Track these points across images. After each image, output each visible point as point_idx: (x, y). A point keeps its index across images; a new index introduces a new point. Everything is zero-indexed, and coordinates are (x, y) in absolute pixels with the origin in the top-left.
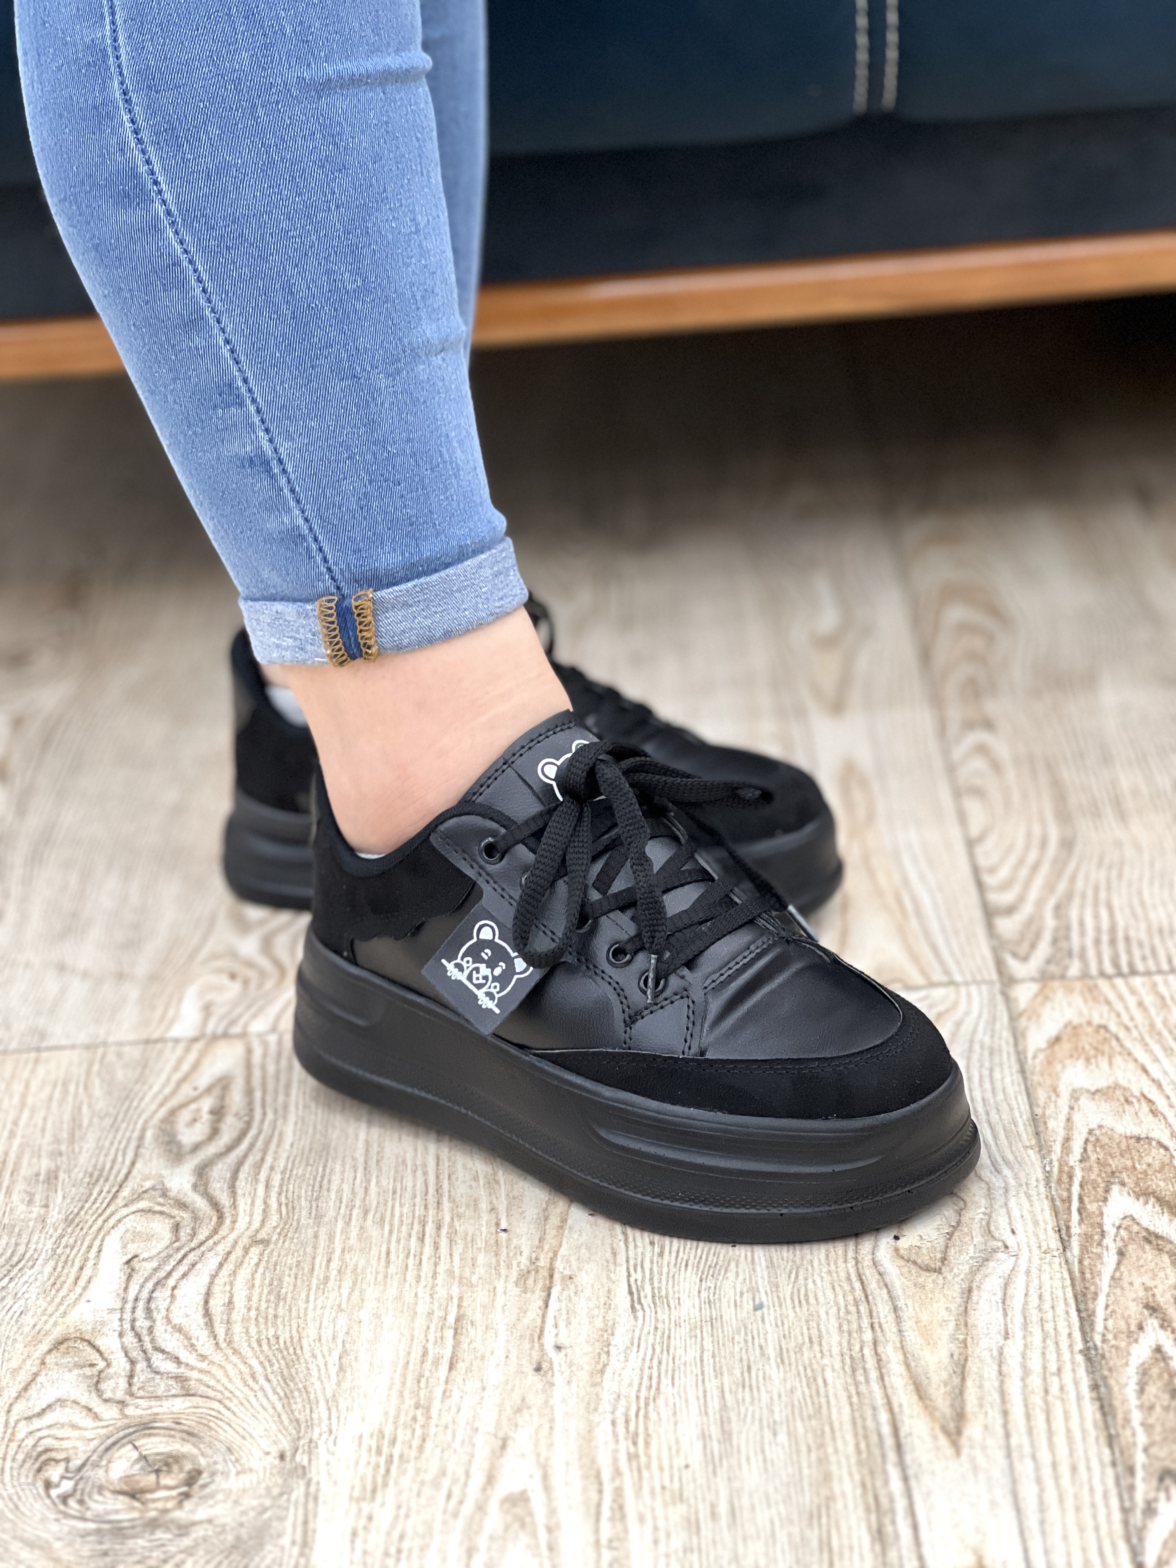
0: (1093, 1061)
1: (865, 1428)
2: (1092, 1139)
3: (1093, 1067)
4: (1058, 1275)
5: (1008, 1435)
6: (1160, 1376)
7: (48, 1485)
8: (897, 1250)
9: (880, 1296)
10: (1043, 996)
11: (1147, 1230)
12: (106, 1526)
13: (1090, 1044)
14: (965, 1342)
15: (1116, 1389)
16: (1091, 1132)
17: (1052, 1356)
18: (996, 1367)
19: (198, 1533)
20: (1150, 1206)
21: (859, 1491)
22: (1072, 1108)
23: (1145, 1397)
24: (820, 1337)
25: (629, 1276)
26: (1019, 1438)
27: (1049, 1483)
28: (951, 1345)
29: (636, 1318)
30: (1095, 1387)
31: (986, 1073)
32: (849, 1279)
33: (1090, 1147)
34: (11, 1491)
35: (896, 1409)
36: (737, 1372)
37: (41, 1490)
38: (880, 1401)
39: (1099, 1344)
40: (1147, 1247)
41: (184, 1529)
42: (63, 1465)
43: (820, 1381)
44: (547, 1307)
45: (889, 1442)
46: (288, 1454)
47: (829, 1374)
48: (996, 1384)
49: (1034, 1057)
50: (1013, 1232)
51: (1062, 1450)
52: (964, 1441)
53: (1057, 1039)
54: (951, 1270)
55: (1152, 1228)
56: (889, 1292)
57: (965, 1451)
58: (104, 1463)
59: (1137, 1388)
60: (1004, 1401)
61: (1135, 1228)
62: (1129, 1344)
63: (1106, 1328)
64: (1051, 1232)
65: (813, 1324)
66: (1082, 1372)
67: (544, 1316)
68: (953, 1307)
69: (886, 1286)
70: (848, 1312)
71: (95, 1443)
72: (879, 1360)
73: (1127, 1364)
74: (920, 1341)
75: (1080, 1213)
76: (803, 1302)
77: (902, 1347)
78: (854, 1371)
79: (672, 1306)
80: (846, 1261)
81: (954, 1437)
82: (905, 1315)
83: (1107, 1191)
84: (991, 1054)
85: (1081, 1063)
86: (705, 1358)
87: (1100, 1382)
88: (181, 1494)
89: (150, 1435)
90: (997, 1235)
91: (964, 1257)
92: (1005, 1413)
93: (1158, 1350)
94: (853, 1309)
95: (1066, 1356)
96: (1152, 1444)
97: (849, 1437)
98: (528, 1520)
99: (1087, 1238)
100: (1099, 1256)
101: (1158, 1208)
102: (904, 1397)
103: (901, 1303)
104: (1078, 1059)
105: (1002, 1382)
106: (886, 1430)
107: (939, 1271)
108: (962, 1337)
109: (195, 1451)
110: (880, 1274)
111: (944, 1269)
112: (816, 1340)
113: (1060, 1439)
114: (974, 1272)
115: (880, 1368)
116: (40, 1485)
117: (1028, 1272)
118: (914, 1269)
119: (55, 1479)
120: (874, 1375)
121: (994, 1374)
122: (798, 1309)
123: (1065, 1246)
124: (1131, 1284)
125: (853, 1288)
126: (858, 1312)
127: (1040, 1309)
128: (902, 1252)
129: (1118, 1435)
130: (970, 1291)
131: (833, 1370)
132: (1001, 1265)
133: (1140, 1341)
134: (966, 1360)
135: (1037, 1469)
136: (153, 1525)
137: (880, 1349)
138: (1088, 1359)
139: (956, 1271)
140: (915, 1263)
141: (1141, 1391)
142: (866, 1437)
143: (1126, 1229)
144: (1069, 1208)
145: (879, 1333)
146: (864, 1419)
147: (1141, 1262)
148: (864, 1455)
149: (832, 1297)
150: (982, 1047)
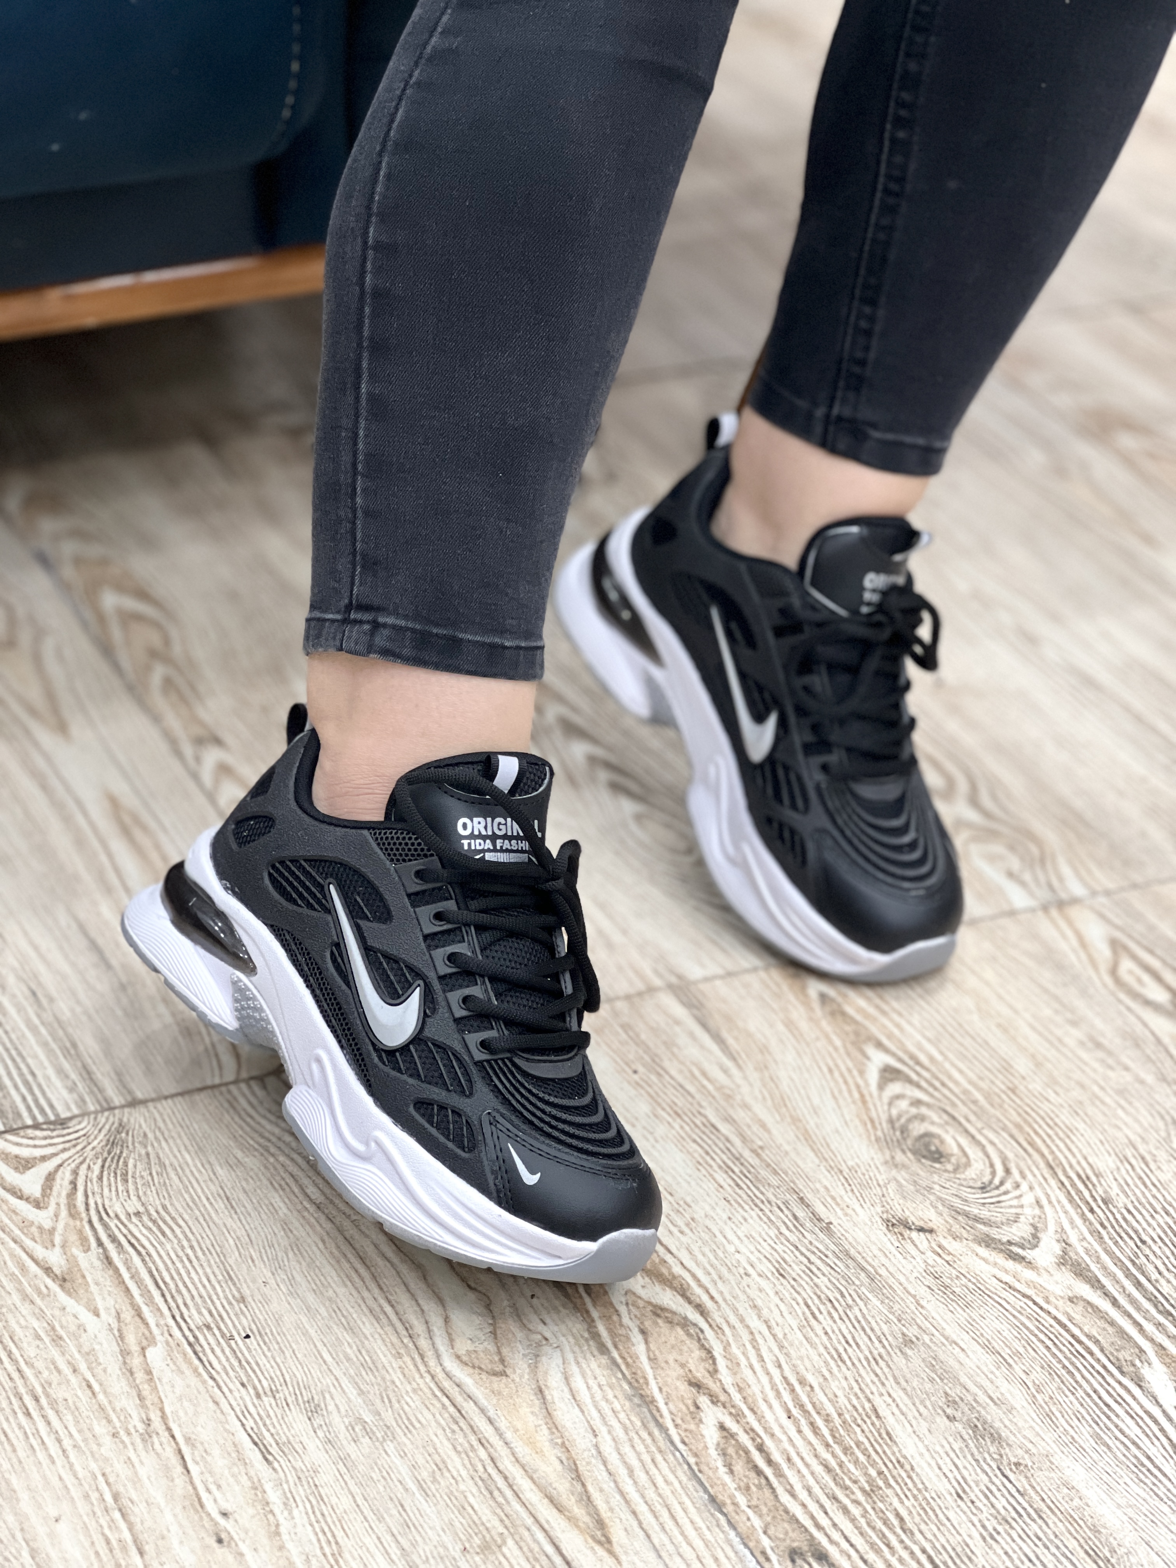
25: (243, 1425)
29: (274, 1469)
36: (394, 1512)
44: (188, 1471)
54: (515, 1372)
65: (431, 1450)
67: (192, 1483)
68: (536, 1410)
76: (410, 1427)
77: (517, 1461)
79: (301, 1452)
86: (360, 1503)
103: (491, 1413)
111: (508, 1371)
112: (441, 1467)
115: (510, 1486)
120: (509, 1493)
121: (605, 1474)
122: (409, 1435)
124: (667, 1362)
130: (541, 1391)
145: (491, 1450)
149: (431, 1417)
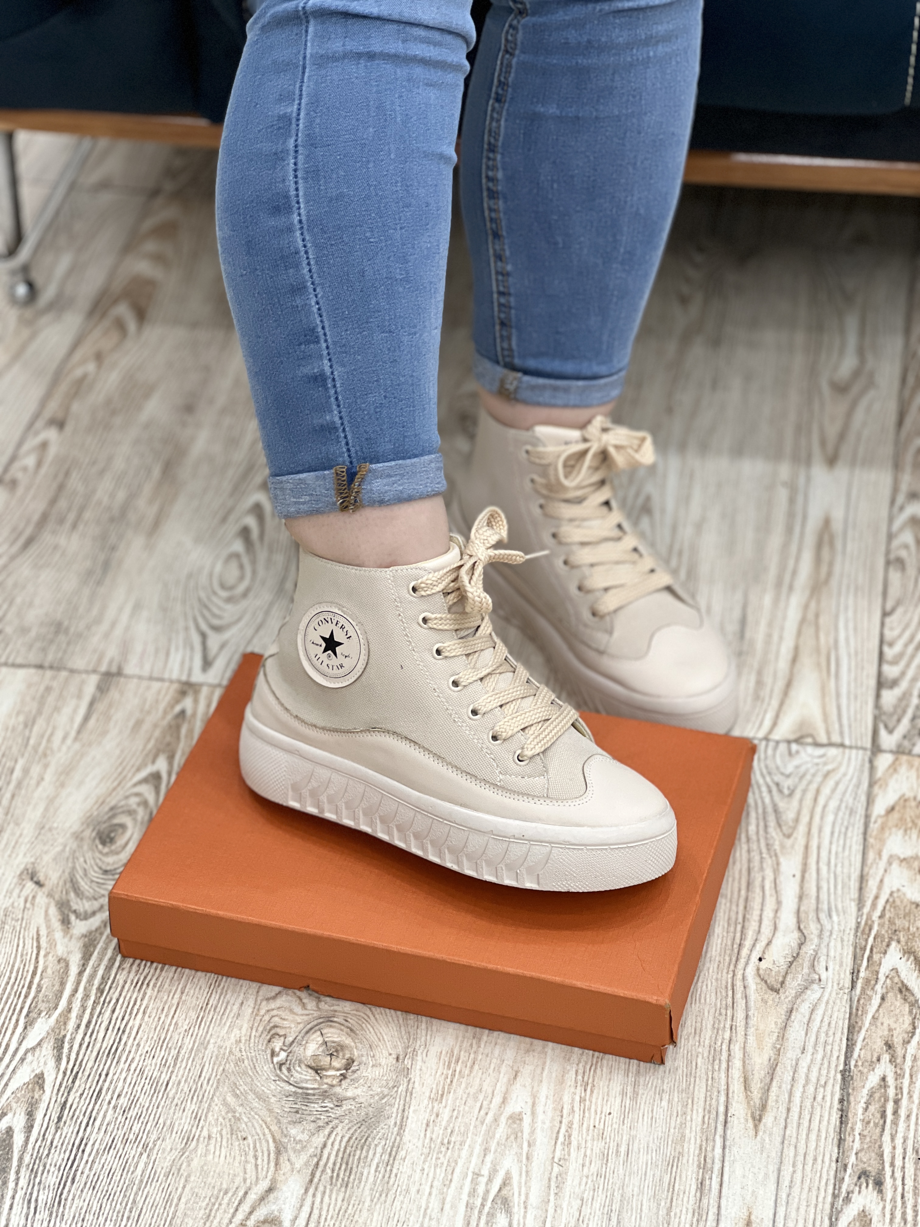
0: (908, 832)
1: (710, 1105)
2: (891, 900)
3: (907, 838)
4: (843, 1009)
5: (786, 1127)
6: (880, 1100)
7: (273, 1054)
8: (758, 969)
9: (741, 1003)
10: (894, 768)
11: (902, 982)
12: (300, 1091)
13: (911, 817)
14: (780, 1049)
15: (852, 1104)
16: (891, 894)
17: (824, 1072)
18: (791, 1074)
19: (346, 1106)
20: (909, 963)
21: (697, 1152)
22: (886, 871)
23: (867, 1114)
24: (701, 1030)
26: (791, 1131)
27: (800, 1166)
28: (771, 1052)
30: (841, 1101)
31: (843, 830)
32: (727, 987)
33: (888, 907)
34: (253, 1054)
35: (730, 1095)
37: (269, 1056)
38: (723, 1087)
39: (852, 1067)
40: (899, 996)
41: (340, 1102)
42: (282, 1038)
43: (694, 1064)
45: (721, 1118)
46: (401, 1057)
47: (700, 1060)
48: (789, 1087)
49: (875, 822)
50: (827, 969)
51: (812, 1145)
52: (761, 1127)
53: (893, 809)
55: (905, 981)
56: (746, 1002)
57: (760, 1133)
58: (304, 1042)
59: (864, 1106)
60: (790, 1101)
61: (896, 980)
62: (869, 1071)
63: (859, 1056)
64: (848, 973)
66: (837, 1088)
69: (746, 997)
70: (720, 1014)
71: (301, 1026)
72: (729, 1055)
73: (864, 1087)
74: (755, 1045)
75: (868, 961)
78: (714, 1061)
80: (728, 973)
81: (757, 1122)
82: (751, 1022)
83: (888, 945)
84: (850, 814)
85: (901, 832)
87: (845, 1098)
88: (341, 1075)
89: (331, 1026)
90: (817, 969)
91: (795, 984)
92: (788, 1110)
93: (884, 1079)
94: (723, 1011)
95: (832, 1072)
96: (862, 1150)
97: (701, 1110)
98: (519, 1134)
99: (867, 981)
100: (870, 998)
101: (913, 966)
102: (737, 1087)
104: (900, 828)
105: (792, 1086)
106: (722, 1109)
107: (777, 991)
108: (778, 1046)
109: (353, 1044)
110: (745, 987)
113: (813, 1137)
114: (797, 997)
116: (269, 1052)
117: (827, 1003)
118: (764, 986)
119: (277, 1049)
123: (853, 987)
125: (727, 995)
126: (726, 1015)
127: (827, 1034)
128: (761, 972)
129: (845, 1140)
131: (703, 1058)
132: (814, 994)
133: (876, 1070)
134: (777, 1065)
135: (796, 1155)
136: (324, 1095)
137: (732, 1046)
138: (844, 1079)
139: (787, 993)
140: (766, 982)
141: (866, 1109)
142: (709, 1112)
143: (891, 979)
144: (863, 956)
146: (711, 1099)
147: (892, 1008)
148: (705, 1126)
150: (846, 807)
